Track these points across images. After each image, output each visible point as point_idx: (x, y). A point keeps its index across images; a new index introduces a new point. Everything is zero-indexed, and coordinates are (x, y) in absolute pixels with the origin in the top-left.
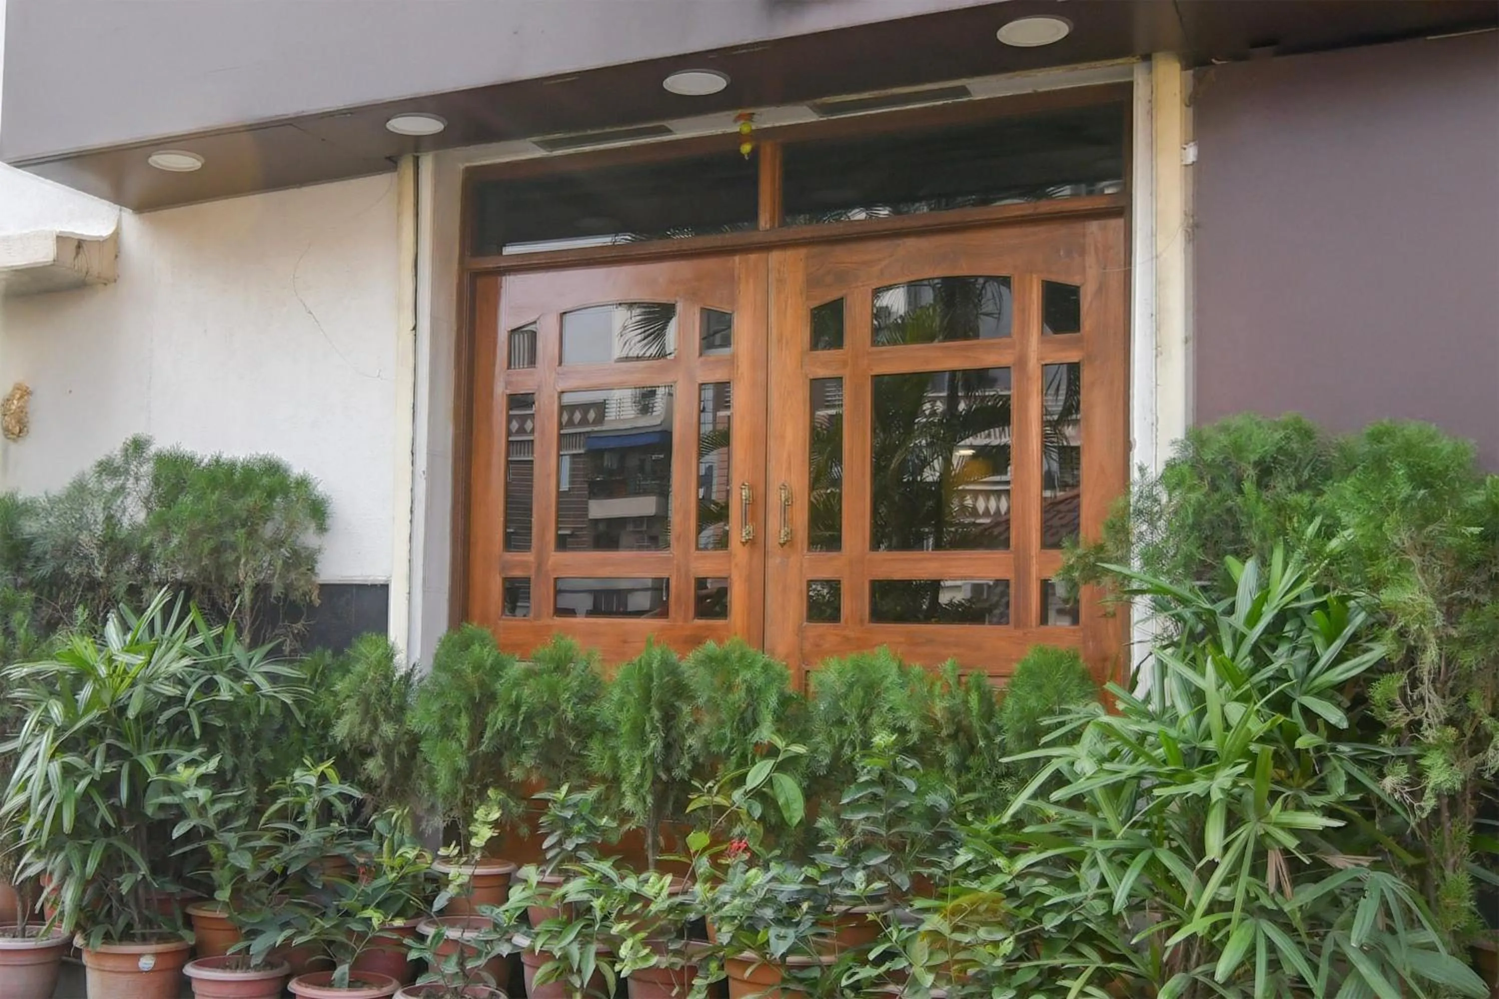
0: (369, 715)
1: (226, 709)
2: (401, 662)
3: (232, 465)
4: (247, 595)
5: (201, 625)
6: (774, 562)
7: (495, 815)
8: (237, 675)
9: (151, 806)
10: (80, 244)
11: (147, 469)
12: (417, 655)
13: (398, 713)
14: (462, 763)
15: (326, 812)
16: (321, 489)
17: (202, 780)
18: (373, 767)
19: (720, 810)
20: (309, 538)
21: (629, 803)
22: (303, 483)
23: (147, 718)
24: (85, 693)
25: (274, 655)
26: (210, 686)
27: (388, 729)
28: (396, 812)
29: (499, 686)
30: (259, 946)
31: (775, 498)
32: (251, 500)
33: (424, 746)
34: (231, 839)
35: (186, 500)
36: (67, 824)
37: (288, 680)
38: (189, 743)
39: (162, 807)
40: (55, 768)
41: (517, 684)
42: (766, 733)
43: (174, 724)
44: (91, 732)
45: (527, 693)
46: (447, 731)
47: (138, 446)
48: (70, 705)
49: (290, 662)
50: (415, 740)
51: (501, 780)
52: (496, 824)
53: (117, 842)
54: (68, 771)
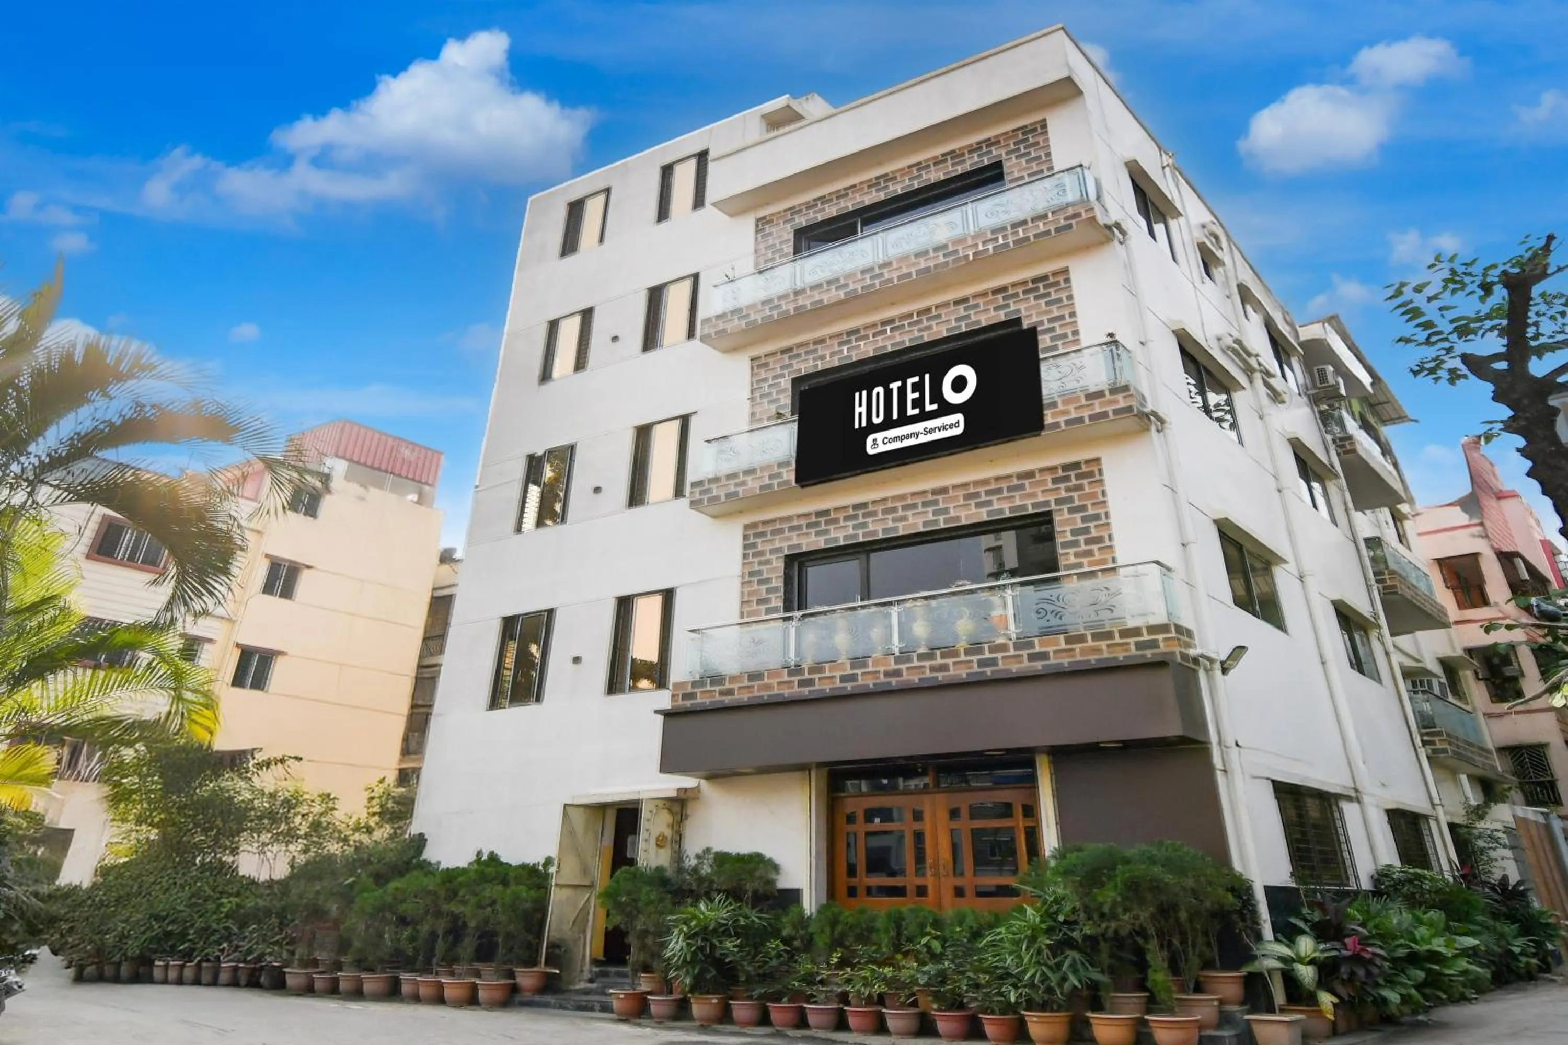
0: (795, 927)
1: (743, 927)
2: (808, 913)
3: (745, 855)
4: (750, 894)
5: (733, 903)
6: (943, 880)
7: (839, 955)
8: (746, 917)
9: (717, 954)
10: (686, 790)
11: (712, 856)
12: (814, 910)
13: (805, 927)
14: (828, 941)
15: (779, 956)
16: (777, 862)
17: (735, 946)
18: (797, 943)
19: (913, 950)
20: (773, 876)
21: (884, 950)
22: (770, 860)
23: (715, 930)
24: (693, 923)
25: (761, 911)
26: (737, 921)
27: (802, 932)
28: (804, 956)
29: (841, 918)
30: (755, 994)
31: (941, 862)
32: (752, 865)
33: (815, 936)
34: (745, 963)
35: (727, 866)
36: (688, 959)
37: (765, 919)
38: (730, 936)
39: (721, 954)
40: (684, 944)
41: (847, 917)
42: (928, 929)
43: (724, 932)
44: (696, 934)
45: (851, 920)
46: (822, 931)
47: (708, 850)
48: (689, 927)
49: (766, 913)
50: (811, 935)
51: (841, 945)
52: (839, 958)
53: (705, 965)
54: (688, 944)
